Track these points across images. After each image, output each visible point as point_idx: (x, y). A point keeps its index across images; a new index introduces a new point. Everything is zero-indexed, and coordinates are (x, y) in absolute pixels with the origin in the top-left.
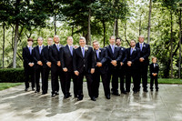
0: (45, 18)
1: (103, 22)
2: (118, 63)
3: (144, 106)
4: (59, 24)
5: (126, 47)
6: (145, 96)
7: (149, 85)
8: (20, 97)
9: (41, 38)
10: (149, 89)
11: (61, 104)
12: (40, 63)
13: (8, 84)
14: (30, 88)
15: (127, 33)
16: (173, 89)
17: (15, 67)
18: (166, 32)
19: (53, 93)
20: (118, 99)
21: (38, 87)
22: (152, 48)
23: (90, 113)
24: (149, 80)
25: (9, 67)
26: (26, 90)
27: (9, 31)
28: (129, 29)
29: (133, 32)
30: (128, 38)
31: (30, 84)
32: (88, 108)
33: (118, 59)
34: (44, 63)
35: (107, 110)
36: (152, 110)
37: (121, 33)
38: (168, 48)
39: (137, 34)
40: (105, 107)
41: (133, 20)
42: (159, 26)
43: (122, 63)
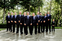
0: (14, 6)
1: (34, 7)
4: (19, 8)
6: (50, 33)
7: (51, 29)
8: (5, 34)
11: (20, 36)
13: (1, 29)
14: (9, 31)
15: (43, 11)
18: (56, 11)
20: (40, 34)
25: (2, 23)
26: (7, 31)
27: (2, 11)
29: (45, 11)
30: (43, 13)
31: (9, 29)
32: (29, 38)
33: (40, 20)
35: (36, 38)
40: (36, 37)
42: (54, 9)
43: (41, 22)
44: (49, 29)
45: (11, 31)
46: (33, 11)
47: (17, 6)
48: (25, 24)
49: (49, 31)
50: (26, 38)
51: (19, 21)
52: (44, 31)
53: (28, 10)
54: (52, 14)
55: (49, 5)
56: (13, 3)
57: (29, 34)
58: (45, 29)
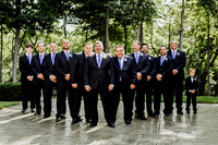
1: (124, 26)
7: (184, 105)
9: (42, 45)
10: (184, 111)
11: (68, 130)
14: (29, 109)
15: (154, 40)
18: (201, 38)
19: (58, 116)
20: (144, 124)
28: (155, 34)
29: (160, 38)
30: (154, 45)
34: (46, 76)
36: (190, 141)
37: (146, 39)
38: (203, 58)
40: (127, 137)
41: (159, 23)
42: (193, 31)
43: (149, 77)
44: (174, 105)
45: (39, 112)
46: (120, 39)
47: (61, 21)
48: (88, 88)
49: (175, 111)
50: (93, 137)
51: (68, 76)
52: (157, 113)
53: (101, 35)
54: (185, 50)
55: (175, 16)
56: (48, 10)
58: (163, 105)
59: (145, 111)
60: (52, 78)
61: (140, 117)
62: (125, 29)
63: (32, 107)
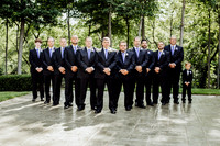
0: (56, 14)
1: (126, 19)
2: (144, 69)
3: (174, 121)
4: (73, 22)
5: (154, 50)
6: (175, 109)
8: (26, 109)
9: (51, 39)
12: (50, 68)
13: (12, 94)
15: (156, 33)
16: (210, 100)
17: (20, 73)
18: (203, 32)
19: (66, 104)
20: (143, 111)
21: (48, 97)
22: (185, 52)
23: (109, 128)
24: (181, 90)
25: (13, 73)
26: (34, 101)
27: (13, 30)
28: (158, 28)
29: (163, 32)
30: (156, 39)
31: (39, 94)
32: (107, 122)
33: (144, 64)
35: (130, 124)
37: (148, 33)
38: (204, 52)
39: (168, 35)
41: (163, 18)
42: (194, 25)
43: (148, 70)
45: (48, 101)
46: (122, 32)
47: (65, 16)
51: (74, 68)
53: (103, 29)
56: (52, 4)
57: (106, 111)
59: (145, 100)
60: (62, 69)
61: (140, 105)
62: (128, 23)
63: (42, 96)
